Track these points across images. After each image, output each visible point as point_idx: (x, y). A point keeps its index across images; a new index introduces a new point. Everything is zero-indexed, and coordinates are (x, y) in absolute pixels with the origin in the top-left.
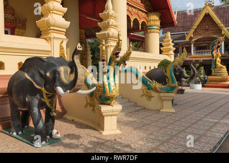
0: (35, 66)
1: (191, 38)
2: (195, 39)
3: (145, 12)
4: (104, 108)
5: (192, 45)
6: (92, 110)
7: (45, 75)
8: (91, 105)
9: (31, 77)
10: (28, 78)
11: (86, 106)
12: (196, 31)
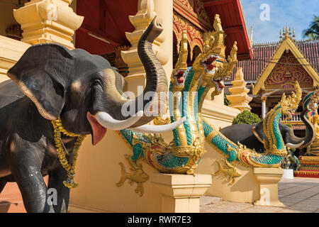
0: (47, 68)
1: (261, 92)
2: (268, 94)
3: (199, 30)
4: (176, 179)
5: (264, 104)
6: (137, 191)
7: (69, 88)
8: (132, 181)
9: (33, 91)
10: (28, 92)
11: (120, 184)
12: (268, 79)
